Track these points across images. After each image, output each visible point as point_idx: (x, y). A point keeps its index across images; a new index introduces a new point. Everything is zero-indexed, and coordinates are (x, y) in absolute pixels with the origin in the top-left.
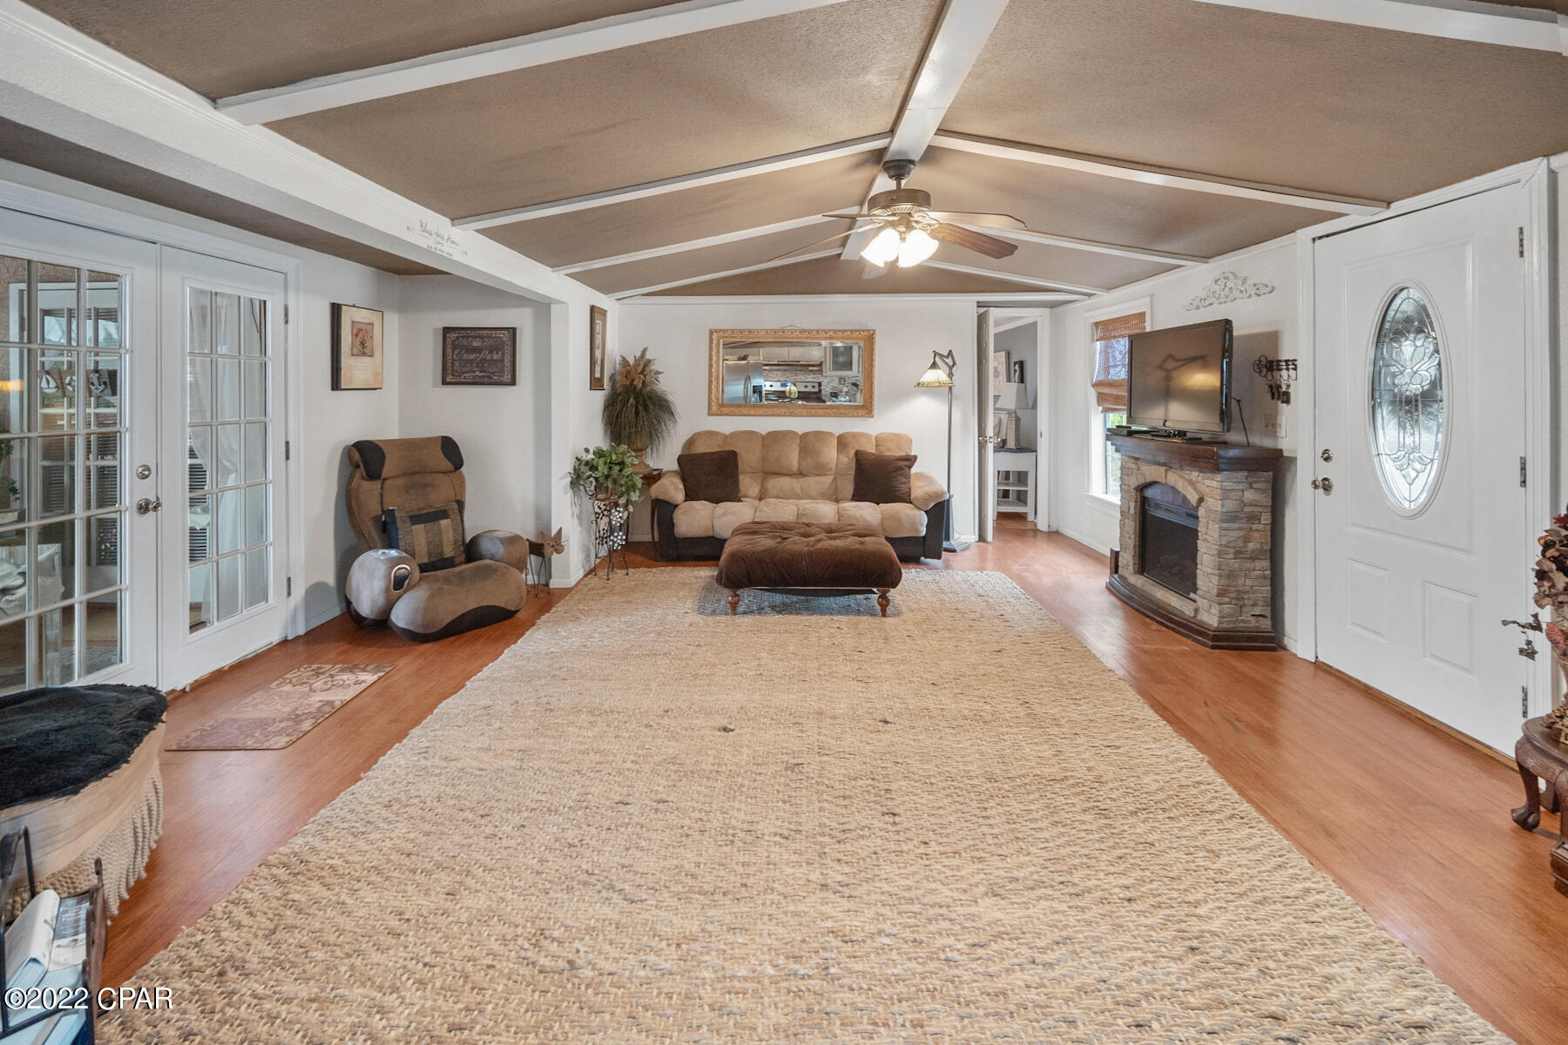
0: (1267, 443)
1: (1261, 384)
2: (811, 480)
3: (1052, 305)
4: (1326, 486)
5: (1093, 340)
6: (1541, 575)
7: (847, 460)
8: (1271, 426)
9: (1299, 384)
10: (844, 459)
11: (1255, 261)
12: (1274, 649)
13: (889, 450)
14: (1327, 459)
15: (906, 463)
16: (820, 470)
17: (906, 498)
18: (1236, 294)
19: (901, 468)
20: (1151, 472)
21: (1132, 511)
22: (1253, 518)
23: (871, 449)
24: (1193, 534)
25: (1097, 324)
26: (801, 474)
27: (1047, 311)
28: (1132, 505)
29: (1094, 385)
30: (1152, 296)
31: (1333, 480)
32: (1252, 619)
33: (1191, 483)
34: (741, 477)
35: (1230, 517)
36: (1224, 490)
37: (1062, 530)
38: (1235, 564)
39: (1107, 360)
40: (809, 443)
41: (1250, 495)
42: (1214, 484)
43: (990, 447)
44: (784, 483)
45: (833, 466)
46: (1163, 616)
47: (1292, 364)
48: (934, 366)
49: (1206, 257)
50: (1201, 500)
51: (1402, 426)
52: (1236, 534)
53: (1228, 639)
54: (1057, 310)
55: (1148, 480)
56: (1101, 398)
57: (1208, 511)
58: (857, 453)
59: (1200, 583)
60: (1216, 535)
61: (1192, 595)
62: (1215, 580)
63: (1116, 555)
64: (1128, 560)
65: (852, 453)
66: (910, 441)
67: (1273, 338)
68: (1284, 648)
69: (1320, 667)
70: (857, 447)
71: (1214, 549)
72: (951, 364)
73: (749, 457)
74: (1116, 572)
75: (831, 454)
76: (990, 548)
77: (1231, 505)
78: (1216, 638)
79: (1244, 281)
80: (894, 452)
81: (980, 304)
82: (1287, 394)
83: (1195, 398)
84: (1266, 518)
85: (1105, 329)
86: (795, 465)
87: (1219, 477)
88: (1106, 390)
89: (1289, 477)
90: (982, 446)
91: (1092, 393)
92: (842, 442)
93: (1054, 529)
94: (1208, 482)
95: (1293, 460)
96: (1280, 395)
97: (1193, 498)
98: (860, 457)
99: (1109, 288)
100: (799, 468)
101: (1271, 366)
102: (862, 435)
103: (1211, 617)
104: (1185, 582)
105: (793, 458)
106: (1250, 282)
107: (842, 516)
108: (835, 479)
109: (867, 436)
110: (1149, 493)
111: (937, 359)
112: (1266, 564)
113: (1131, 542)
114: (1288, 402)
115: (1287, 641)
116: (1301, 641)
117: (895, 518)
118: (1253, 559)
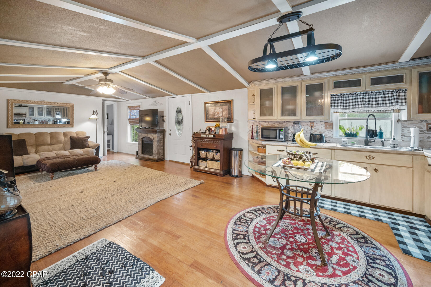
0: (162, 129)
1: (161, 119)
2: (55, 146)
3: (117, 101)
4: (170, 134)
5: (128, 110)
6: (192, 140)
7: (68, 139)
8: (163, 126)
9: (166, 119)
10: (66, 139)
11: (160, 100)
12: (164, 160)
13: (80, 136)
14: (170, 130)
15: (87, 138)
16: (58, 142)
17: (88, 147)
18: (157, 104)
19: (86, 140)
20: (145, 135)
21: (141, 143)
22: (161, 140)
23: (75, 136)
24: (153, 144)
25: (129, 107)
26: (51, 144)
27: (116, 102)
28: (141, 142)
29: (128, 119)
30: (142, 103)
31: (171, 133)
32: (161, 157)
33: (152, 136)
34: (28, 147)
35: (158, 141)
36: (158, 136)
37: (120, 152)
38: (159, 148)
39: (131, 114)
40: (52, 135)
41: (161, 137)
42: (156, 135)
43: (106, 134)
44: (45, 147)
45: (63, 141)
46: (148, 159)
47: (166, 116)
48: (93, 114)
49: (152, 97)
50: (154, 139)
51: (178, 125)
52: (159, 143)
53: (158, 160)
54: (118, 103)
55: (144, 136)
56: (130, 122)
57: (155, 140)
58: (71, 137)
59: (154, 152)
60: (156, 144)
61: (152, 155)
62: (156, 151)
63: (137, 152)
64: (140, 152)
65: (69, 137)
66: (86, 133)
67: (163, 112)
68: (165, 160)
69: (170, 161)
70: (70, 135)
71: (156, 146)
72: (97, 114)
73: (30, 141)
74: (137, 155)
75: (62, 137)
76: (106, 157)
77: (158, 139)
78: (157, 160)
79: (158, 102)
80: (81, 136)
81: (103, 100)
82: (165, 121)
83: (147, 122)
84: (163, 140)
85: (131, 108)
86: (49, 142)
87: (157, 134)
88: (130, 120)
89: (165, 134)
90: (104, 133)
91: (128, 121)
92: (65, 134)
93: (118, 151)
94: (155, 135)
95: (166, 131)
96: (164, 121)
97: (152, 138)
98: (72, 138)
99: (132, 100)
100: (51, 143)
101: (163, 117)
102: (71, 132)
103: (156, 157)
104: (151, 153)
105: (49, 140)
106: (159, 103)
107: (72, 153)
108: (64, 145)
109: (73, 132)
110: (144, 139)
111: (94, 113)
112: (162, 147)
113: (140, 149)
114: (165, 122)
115: (165, 159)
116: (167, 158)
117: (88, 151)
118: (161, 147)
